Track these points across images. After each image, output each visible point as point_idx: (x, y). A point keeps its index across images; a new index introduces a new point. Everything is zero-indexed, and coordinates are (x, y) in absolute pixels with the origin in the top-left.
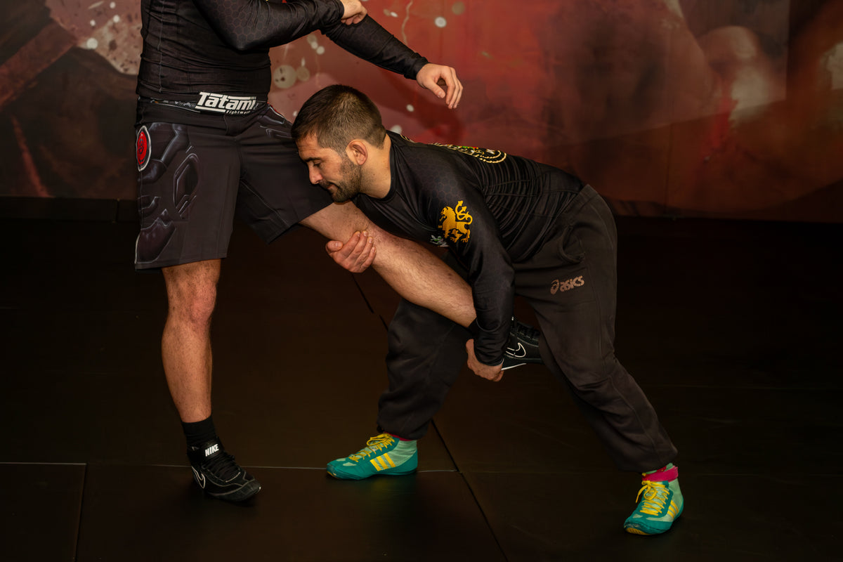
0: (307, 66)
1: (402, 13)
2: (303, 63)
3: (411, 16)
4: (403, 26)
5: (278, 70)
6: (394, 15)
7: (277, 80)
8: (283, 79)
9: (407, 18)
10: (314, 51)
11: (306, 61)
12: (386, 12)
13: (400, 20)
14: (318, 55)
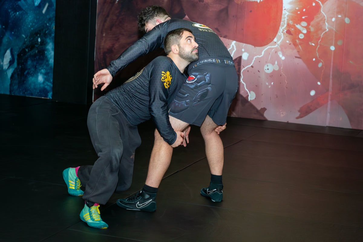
0: (277, 64)
1: (317, 44)
2: (276, 63)
3: (320, 45)
4: (317, 49)
5: (266, 65)
6: (313, 44)
7: (266, 70)
8: (268, 69)
9: (319, 46)
10: (281, 58)
11: (277, 62)
12: (310, 43)
13: (316, 47)
14: (282, 60)
